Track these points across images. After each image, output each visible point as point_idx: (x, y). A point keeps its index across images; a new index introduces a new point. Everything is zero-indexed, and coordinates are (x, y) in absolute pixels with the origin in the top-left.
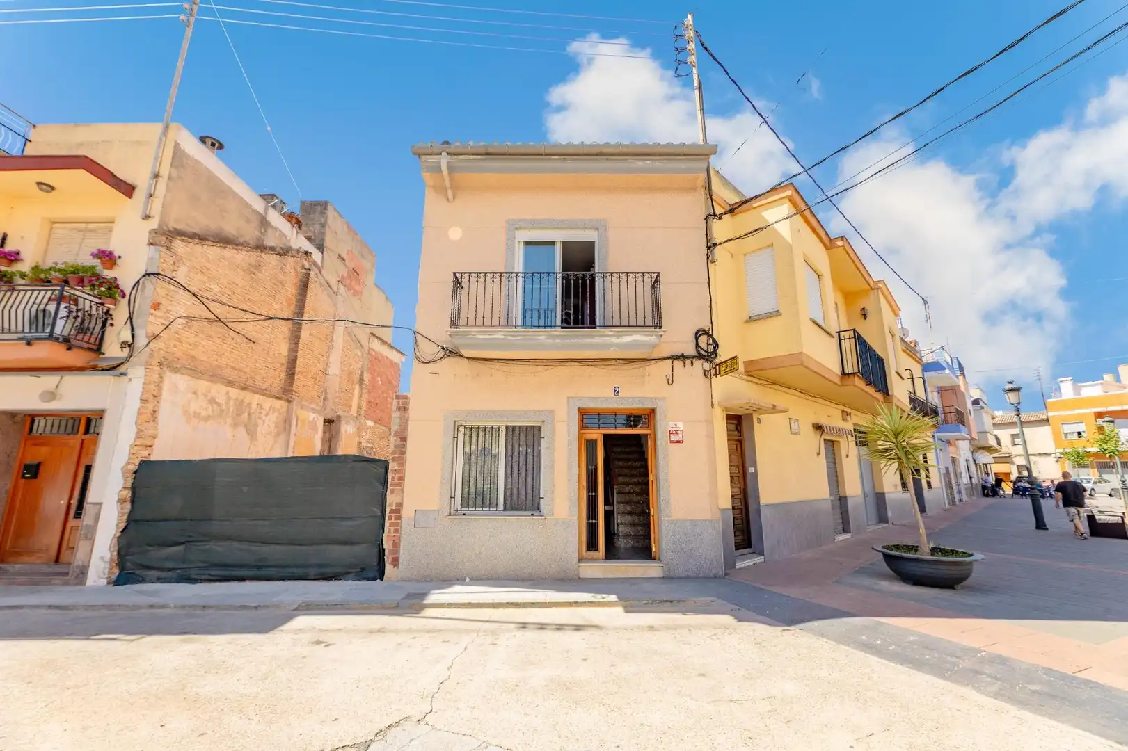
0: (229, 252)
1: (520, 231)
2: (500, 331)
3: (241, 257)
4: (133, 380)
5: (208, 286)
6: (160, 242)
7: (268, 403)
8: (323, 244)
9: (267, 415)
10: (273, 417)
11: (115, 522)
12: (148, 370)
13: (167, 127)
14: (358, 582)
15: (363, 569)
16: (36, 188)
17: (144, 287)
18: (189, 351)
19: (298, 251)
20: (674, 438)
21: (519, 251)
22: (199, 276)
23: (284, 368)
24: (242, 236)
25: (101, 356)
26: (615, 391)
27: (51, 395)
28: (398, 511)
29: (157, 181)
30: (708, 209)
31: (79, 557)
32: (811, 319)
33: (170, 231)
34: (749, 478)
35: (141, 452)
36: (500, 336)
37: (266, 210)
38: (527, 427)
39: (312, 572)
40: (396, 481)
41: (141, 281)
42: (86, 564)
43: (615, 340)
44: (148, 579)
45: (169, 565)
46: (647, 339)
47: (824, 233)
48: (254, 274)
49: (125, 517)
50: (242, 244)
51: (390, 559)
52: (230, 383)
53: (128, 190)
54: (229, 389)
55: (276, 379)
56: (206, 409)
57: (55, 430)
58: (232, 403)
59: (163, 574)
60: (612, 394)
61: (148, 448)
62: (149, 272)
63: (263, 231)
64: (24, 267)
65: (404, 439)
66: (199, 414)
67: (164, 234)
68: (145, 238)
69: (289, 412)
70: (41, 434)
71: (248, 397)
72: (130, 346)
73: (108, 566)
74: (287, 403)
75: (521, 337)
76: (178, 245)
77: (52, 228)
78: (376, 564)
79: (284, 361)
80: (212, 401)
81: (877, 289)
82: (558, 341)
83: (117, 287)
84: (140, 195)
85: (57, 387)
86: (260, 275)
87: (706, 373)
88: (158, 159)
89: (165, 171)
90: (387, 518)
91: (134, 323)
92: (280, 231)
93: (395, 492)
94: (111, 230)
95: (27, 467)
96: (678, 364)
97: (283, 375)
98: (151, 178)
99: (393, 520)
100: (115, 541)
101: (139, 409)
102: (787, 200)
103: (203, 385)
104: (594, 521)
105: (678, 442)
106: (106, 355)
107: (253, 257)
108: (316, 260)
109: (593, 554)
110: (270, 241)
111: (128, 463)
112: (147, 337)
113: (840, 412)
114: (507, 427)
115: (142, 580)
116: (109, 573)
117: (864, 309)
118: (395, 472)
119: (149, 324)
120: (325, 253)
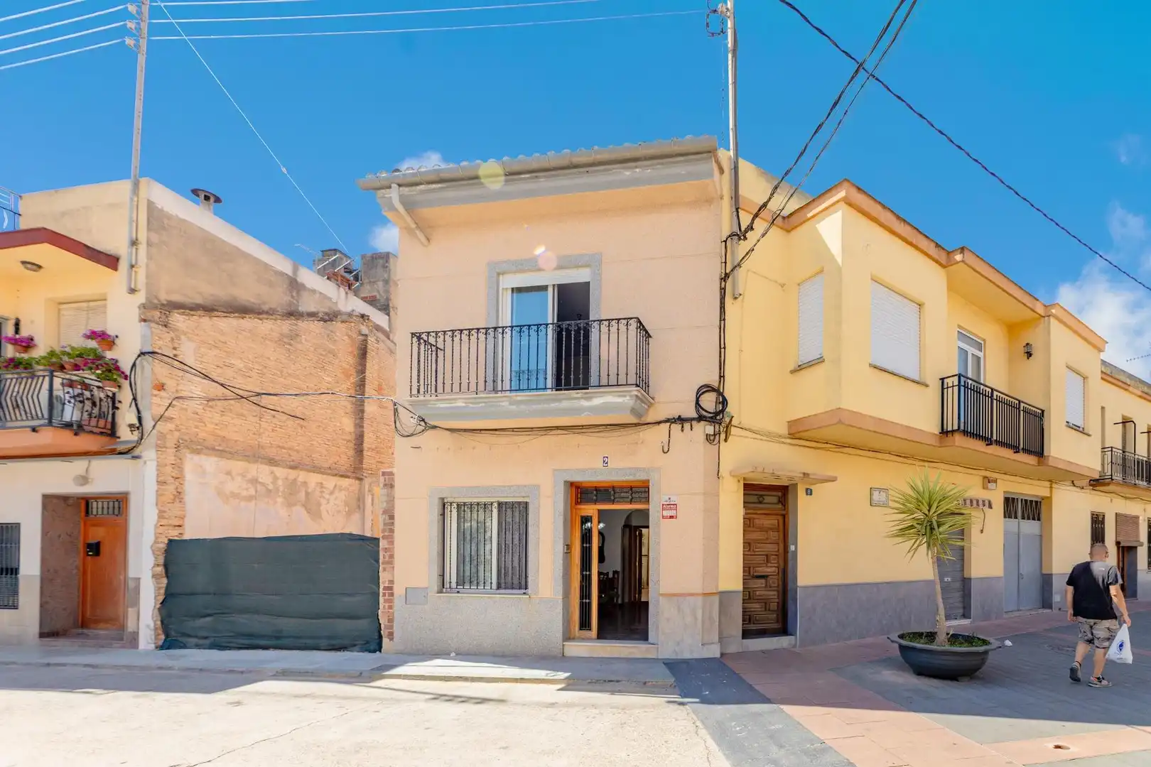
0: (248, 323)
1: (506, 276)
2: (460, 398)
3: (266, 327)
4: (148, 463)
5: (228, 361)
6: (153, 317)
7: (331, 482)
8: (388, 305)
9: (332, 493)
10: (342, 495)
11: (153, 596)
12: (159, 452)
13: (136, 185)
14: (361, 654)
15: (368, 642)
16: (21, 267)
17: (143, 368)
18: (216, 431)
19: (350, 315)
20: (666, 513)
21: (506, 300)
22: (216, 352)
23: (351, 445)
24: (264, 303)
25: (118, 440)
26: (604, 461)
27: (84, 480)
28: (390, 588)
29: (137, 249)
30: (732, 226)
31: (131, 626)
32: (871, 365)
33: (163, 305)
34: (790, 555)
35: (170, 531)
36: (460, 404)
37: (295, 270)
38: (513, 504)
39: (323, 643)
40: (387, 559)
41: (138, 362)
42: (136, 630)
43: (585, 403)
44: (188, 645)
45: (205, 634)
46: (620, 400)
47: (933, 245)
48: (291, 345)
49: (162, 591)
50: (267, 313)
51: (387, 633)
52: (272, 462)
53: (111, 261)
54: (275, 469)
55: (344, 457)
56: (247, 489)
57: (105, 512)
58: (280, 482)
59: (201, 642)
60: (600, 464)
61: (177, 528)
62: (144, 351)
63: (294, 294)
64: (39, 352)
65: (392, 517)
66: (239, 493)
67: (155, 308)
68: (135, 314)
69: (361, 490)
70: (95, 516)
71: (302, 476)
72: (138, 428)
73: (153, 633)
74: (357, 482)
75: (483, 404)
76: (178, 319)
77: (59, 310)
78: (376, 637)
79: (352, 437)
80: (254, 481)
81: (1049, 316)
82: (523, 407)
83: (118, 368)
84: (123, 265)
85: (87, 470)
86: (299, 346)
87: (710, 439)
88: (134, 222)
89: (143, 236)
90: (381, 594)
91: (139, 406)
92: (321, 293)
93: (387, 569)
94: (105, 306)
95: (89, 546)
96: (676, 428)
97: (351, 453)
98: (129, 247)
99: (387, 597)
100: (156, 611)
101: (157, 491)
102: (842, 204)
103: (237, 465)
104: (587, 601)
105: (671, 517)
106: (122, 439)
107: (285, 326)
108: (378, 323)
109: (585, 633)
110: (307, 305)
111: (156, 542)
112: (153, 419)
113: (982, 478)
114: (500, 504)
115: (184, 646)
116: (156, 639)
117: (1027, 344)
118: (386, 550)
119: (153, 405)
120: (392, 313)
